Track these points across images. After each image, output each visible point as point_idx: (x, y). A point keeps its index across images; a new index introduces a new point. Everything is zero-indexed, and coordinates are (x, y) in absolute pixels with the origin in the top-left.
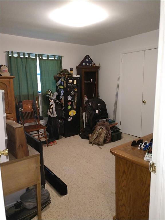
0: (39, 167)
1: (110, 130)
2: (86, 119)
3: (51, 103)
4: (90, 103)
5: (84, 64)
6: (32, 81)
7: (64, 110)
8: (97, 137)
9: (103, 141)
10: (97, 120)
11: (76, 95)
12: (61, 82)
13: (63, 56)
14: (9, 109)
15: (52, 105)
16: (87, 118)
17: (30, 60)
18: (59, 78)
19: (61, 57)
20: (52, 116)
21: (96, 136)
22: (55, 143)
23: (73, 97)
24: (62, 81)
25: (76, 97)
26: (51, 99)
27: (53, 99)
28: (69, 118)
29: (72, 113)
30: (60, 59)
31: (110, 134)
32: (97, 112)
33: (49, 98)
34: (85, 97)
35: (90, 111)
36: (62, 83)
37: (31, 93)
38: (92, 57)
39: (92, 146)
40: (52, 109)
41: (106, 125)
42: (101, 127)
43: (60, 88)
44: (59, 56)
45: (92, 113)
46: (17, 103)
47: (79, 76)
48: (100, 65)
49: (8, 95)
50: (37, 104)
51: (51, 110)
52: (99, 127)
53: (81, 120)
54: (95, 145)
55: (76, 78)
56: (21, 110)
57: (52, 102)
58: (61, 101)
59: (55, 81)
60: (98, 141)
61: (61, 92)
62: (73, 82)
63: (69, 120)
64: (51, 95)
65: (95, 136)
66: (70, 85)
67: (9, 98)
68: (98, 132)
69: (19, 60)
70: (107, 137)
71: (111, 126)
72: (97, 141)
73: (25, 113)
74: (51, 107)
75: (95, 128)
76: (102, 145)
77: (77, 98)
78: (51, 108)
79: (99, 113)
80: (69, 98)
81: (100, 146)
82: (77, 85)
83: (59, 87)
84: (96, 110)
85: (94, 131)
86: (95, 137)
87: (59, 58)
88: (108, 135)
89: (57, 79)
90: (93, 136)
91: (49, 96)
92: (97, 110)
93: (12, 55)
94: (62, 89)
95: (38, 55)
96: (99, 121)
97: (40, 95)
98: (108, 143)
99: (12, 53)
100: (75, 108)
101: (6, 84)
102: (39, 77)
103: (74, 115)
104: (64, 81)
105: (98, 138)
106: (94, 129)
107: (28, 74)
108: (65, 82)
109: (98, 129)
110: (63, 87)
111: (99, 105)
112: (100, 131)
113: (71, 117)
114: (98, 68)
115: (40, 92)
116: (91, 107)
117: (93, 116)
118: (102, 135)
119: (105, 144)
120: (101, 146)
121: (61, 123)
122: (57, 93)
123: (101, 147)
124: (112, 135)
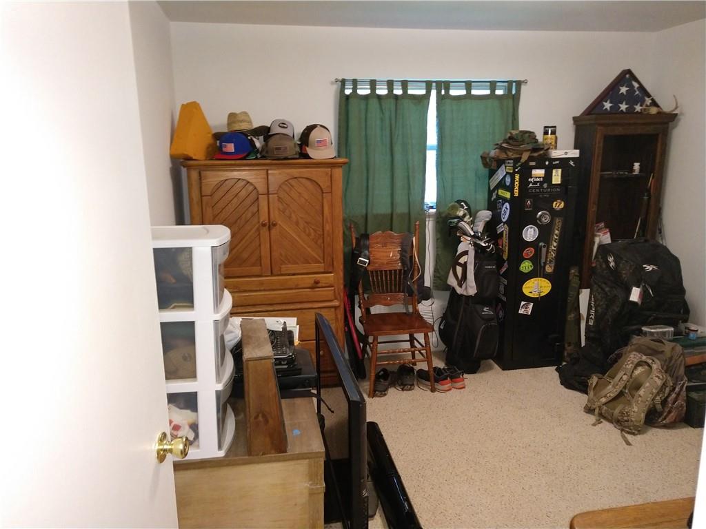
0: (319, 493)
1: (686, 378)
2: (589, 314)
3: (461, 248)
4: (611, 259)
5: (607, 105)
6: (408, 172)
7: (505, 275)
8: (621, 394)
9: (643, 416)
10: (634, 327)
11: (558, 222)
12: (505, 176)
13: (525, 82)
14: (324, 260)
15: (465, 253)
16: (592, 312)
17: (406, 102)
18: (500, 162)
19: (519, 83)
20: (459, 291)
21: (619, 389)
22: (459, 385)
23: (545, 233)
24: (507, 173)
25: (557, 232)
26: (465, 233)
27: (472, 234)
28: (523, 303)
29: (537, 287)
30: (514, 92)
31: (684, 393)
32: (635, 295)
33: (457, 228)
34: (599, 230)
35: (607, 289)
36: (508, 180)
37: (401, 209)
38: (646, 78)
39: (594, 425)
40: (464, 266)
41: (668, 354)
42: (644, 358)
43: (499, 197)
44: (510, 83)
45: (616, 296)
46: (354, 241)
47: (578, 156)
48: (676, 108)
49: (323, 216)
50: (414, 249)
51: (459, 269)
52: (633, 357)
53: (571, 317)
54: (606, 425)
55: (563, 163)
56: (365, 263)
57: (465, 245)
58: (500, 241)
59: (486, 171)
60: (621, 413)
61: (501, 209)
62: (548, 176)
63: (521, 311)
64: (467, 219)
65: (611, 390)
66: (536, 188)
67: (327, 227)
68: (625, 378)
69: (374, 103)
70: (664, 402)
71: (692, 360)
72: (617, 412)
73: (377, 272)
74: (462, 261)
75: (619, 356)
76: (637, 430)
77: (562, 236)
78: (460, 265)
79: (642, 303)
80: (530, 234)
81: (628, 433)
82: (567, 189)
83: (497, 194)
84: (634, 288)
85: (611, 365)
86: (612, 395)
87: (510, 90)
88: (674, 395)
89: (491, 165)
90: (607, 386)
91: (458, 222)
92: (638, 287)
93: (355, 89)
94: (505, 200)
95: (434, 84)
96: (640, 333)
97: (429, 216)
98: (666, 427)
99: (355, 83)
100: (549, 269)
101: (321, 184)
102: (431, 157)
103: (542, 295)
104: (515, 173)
105: (622, 399)
106: (615, 361)
107: (398, 149)
108: (517, 176)
109: (630, 366)
110: (508, 195)
111: (649, 268)
112: (637, 372)
113: (529, 300)
114: (668, 120)
115: (432, 207)
116: (615, 272)
117: (617, 310)
118: (641, 392)
119: (655, 430)
120: (634, 434)
121: (488, 319)
122: (489, 213)
123: (629, 437)
124: (689, 400)
